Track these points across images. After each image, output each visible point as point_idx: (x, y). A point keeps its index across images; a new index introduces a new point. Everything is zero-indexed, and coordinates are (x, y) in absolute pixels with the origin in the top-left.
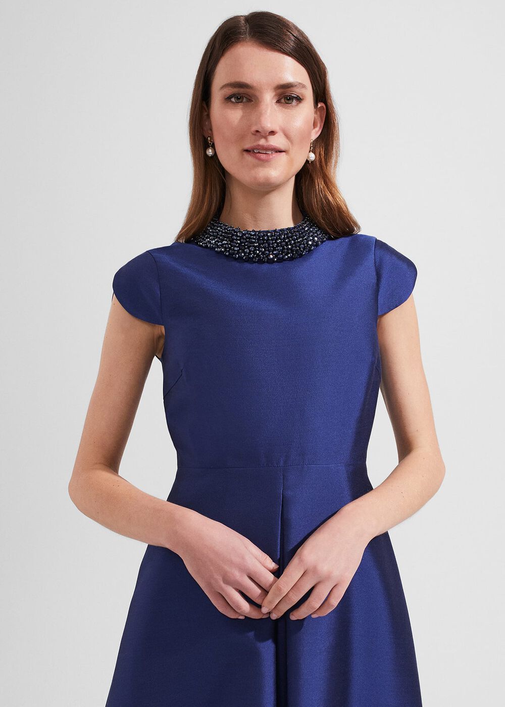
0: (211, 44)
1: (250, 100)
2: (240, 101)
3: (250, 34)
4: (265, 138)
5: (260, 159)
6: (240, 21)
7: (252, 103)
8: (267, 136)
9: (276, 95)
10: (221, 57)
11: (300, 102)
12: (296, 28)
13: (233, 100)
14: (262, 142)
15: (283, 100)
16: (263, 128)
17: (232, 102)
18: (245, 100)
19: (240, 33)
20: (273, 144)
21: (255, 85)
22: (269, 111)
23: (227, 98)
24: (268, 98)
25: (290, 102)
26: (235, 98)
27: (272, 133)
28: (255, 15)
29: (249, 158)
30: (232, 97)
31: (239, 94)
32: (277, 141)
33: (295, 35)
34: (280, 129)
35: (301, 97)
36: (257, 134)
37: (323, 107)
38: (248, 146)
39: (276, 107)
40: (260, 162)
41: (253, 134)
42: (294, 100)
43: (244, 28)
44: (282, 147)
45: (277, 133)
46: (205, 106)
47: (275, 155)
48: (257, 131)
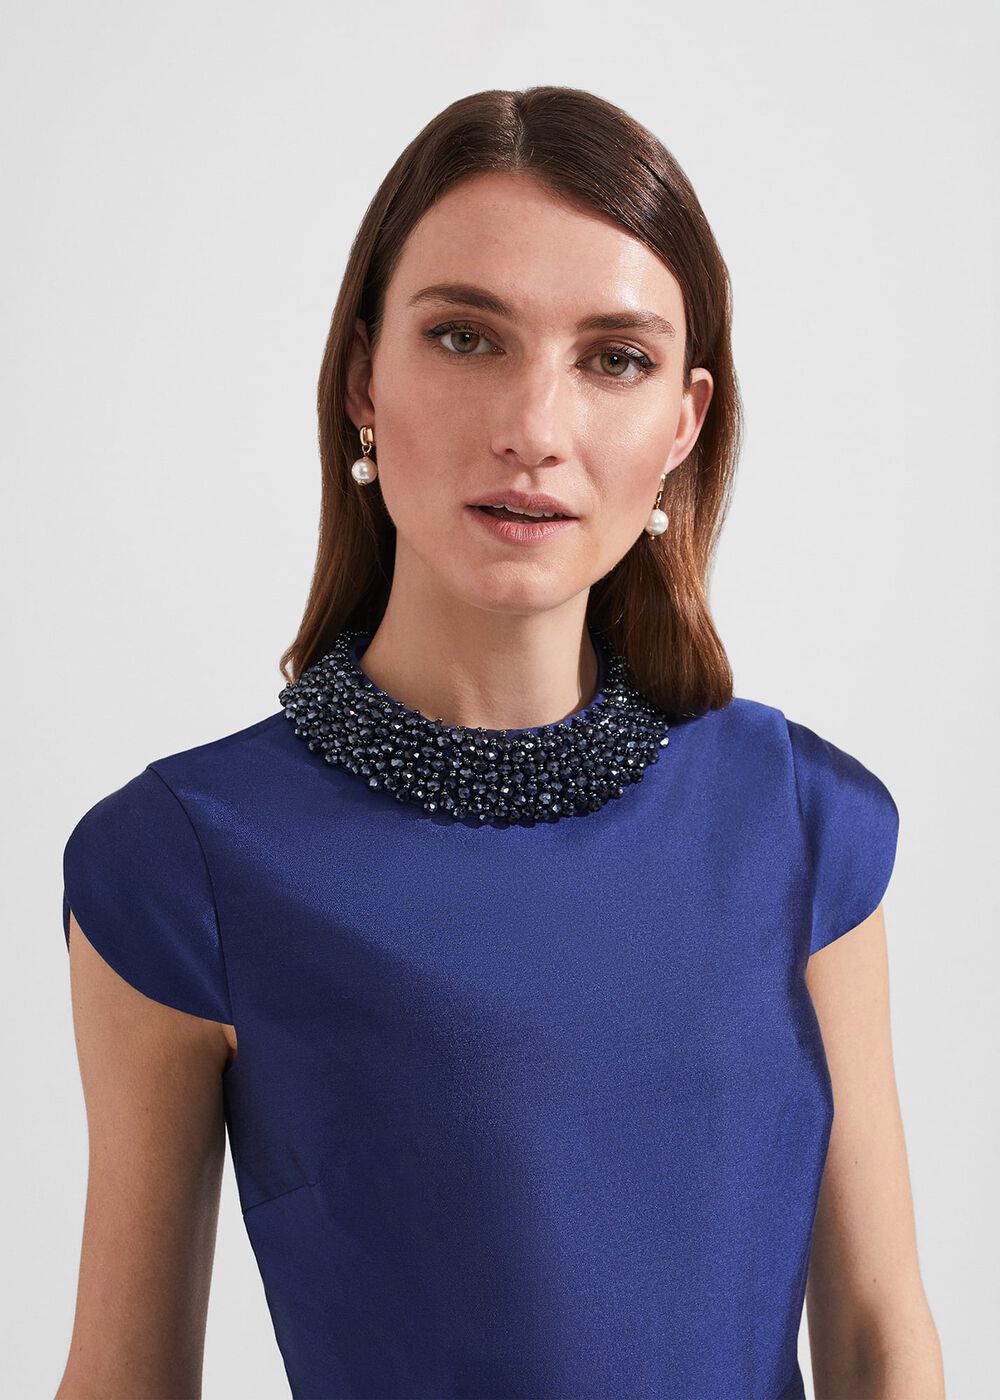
0: (404, 164)
1: (499, 348)
2: (468, 346)
3: (525, 152)
4: (531, 471)
5: (506, 539)
6: (499, 111)
7: (504, 358)
8: (534, 467)
9: (575, 346)
10: (427, 207)
11: (648, 373)
12: (665, 155)
13: (447, 341)
14: (521, 483)
15: (596, 363)
16: (528, 443)
17: (445, 349)
18: (482, 347)
19: (496, 146)
20: (549, 494)
21: (518, 304)
22: (552, 395)
23: (432, 331)
24: (556, 352)
25: (617, 369)
26: (453, 336)
27: (552, 460)
28: (550, 97)
29: (477, 531)
30: (444, 333)
31: (467, 325)
32: (561, 486)
33: (660, 176)
34: (575, 449)
35: (653, 360)
36: (509, 457)
37: (704, 382)
38: (479, 492)
39: (573, 380)
40: (507, 548)
41: (497, 456)
42: (630, 365)
43: (509, 134)
44: (574, 508)
45: (563, 461)
46: (363, 334)
47: (551, 529)
48: (510, 451)
